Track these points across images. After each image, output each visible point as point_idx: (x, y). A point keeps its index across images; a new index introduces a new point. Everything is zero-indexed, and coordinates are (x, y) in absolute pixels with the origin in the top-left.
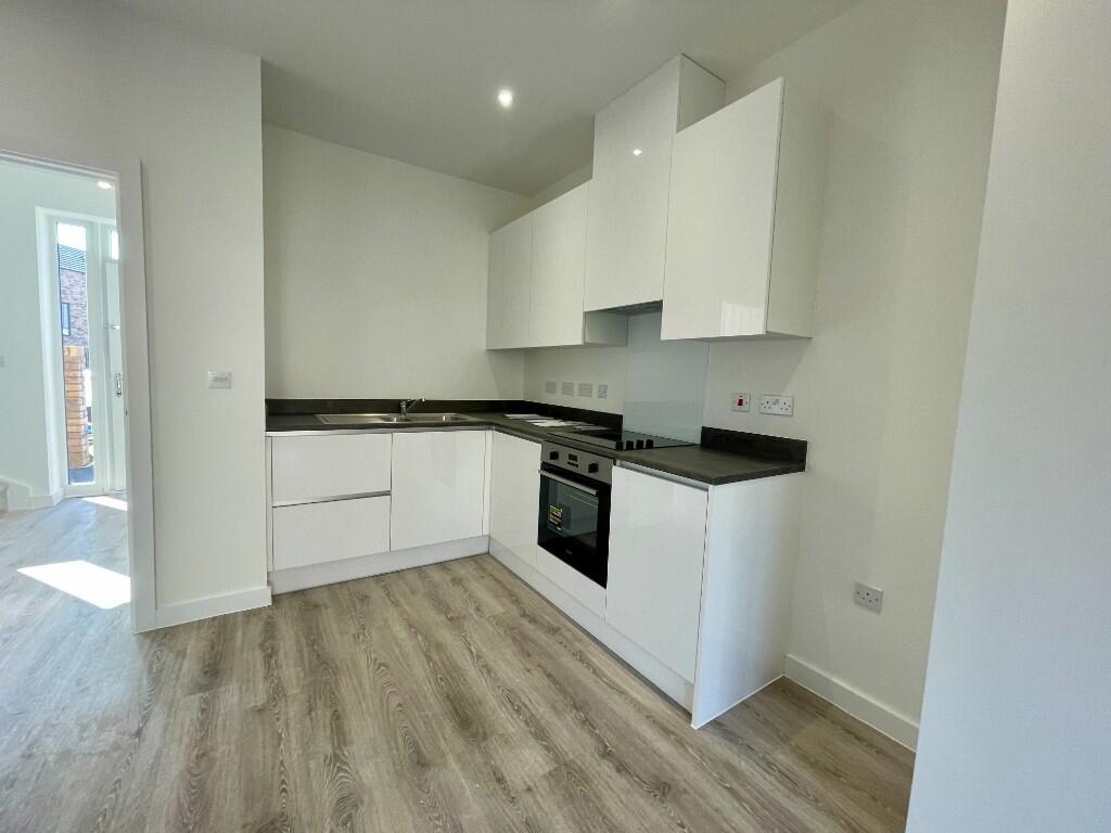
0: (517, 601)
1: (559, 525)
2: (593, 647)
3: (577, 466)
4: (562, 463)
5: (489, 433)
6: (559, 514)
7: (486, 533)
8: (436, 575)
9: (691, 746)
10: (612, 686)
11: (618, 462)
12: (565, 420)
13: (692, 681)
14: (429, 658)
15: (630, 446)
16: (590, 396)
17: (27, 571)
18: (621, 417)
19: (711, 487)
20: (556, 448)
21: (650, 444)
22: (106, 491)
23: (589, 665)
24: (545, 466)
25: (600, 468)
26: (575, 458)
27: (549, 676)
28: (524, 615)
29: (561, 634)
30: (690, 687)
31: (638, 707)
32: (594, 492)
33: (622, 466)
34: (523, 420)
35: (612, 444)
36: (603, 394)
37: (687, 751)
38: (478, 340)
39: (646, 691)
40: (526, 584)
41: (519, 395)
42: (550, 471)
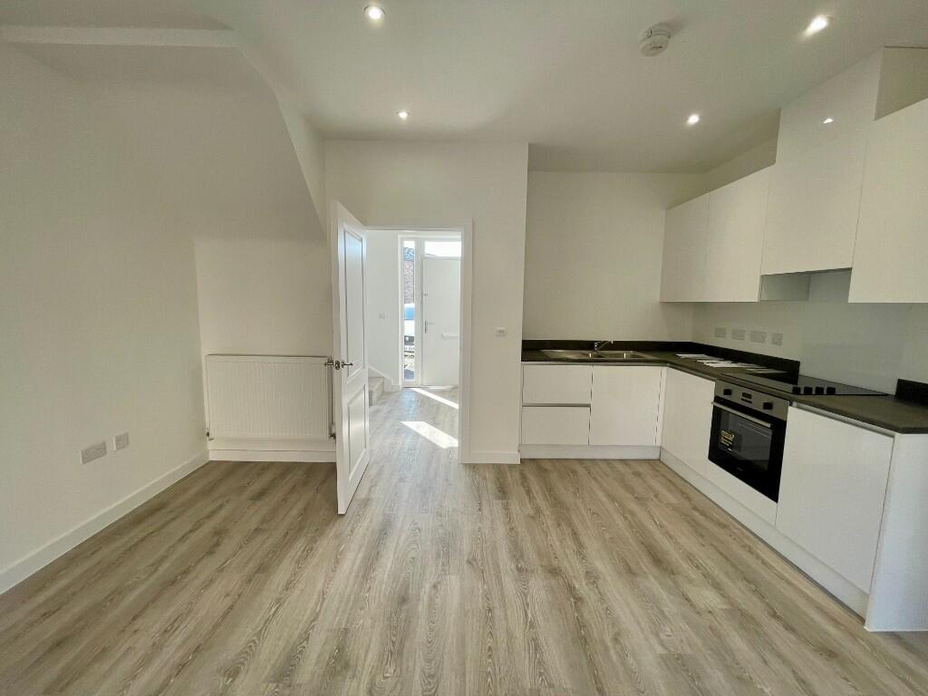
0: (689, 499)
1: (730, 447)
2: (761, 545)
3: (750, 402)
4: (736, 397)
5: (665, 370)
6: (731, 439)
7: (658, 444)
8: (620, 467)
9: (862, 639)
10: (782, 578)
11: (795, 404)
12: (735, 361)
13: (867, 591)
14: (626, 518)
15: (808, 391)
16: (763, 342)
17: (407, 423)
18: (797, 364)
19: (897, 435)
20: (730, 386)
21: (831, 391)
22: (419, 385)
23: (758, 557)
24: (717, 399)
25: (775, 406)
26: (750, 396)
27: (721, 554)
28: (695, 508)
29: (730, 529)
30: (865, 596)
31: (808, 599)
32: (768, 425)
33: (799, 407)
34: (695, 361)
35: (789, 387)
36: (777, 340)
37: (857, 641)
38: (654, 294)
39: (815, 589)
40: (696, 489)
41: (687, 338)
42: (721, 403)
